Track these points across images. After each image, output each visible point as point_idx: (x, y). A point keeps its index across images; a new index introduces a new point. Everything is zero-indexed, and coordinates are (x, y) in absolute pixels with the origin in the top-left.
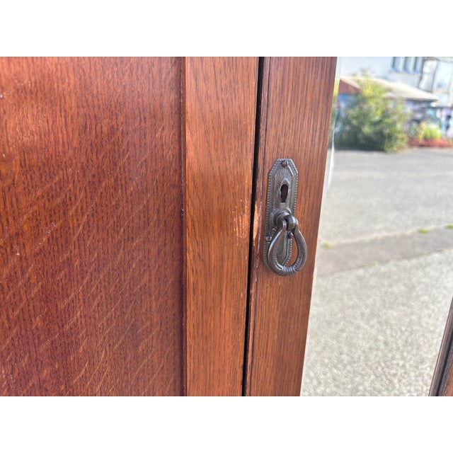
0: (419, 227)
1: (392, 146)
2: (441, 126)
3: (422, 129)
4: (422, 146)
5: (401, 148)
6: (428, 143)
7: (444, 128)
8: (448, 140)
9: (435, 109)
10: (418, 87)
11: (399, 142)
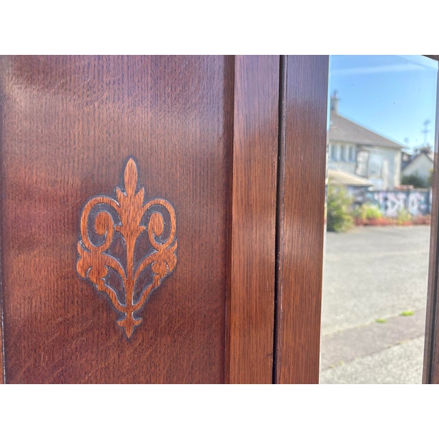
0: (376, 317)
1: (341, 226)
2: (380, 207)
3: (364, 210)
4: (366, 225)
5: (348, 228)
6: (371, 222)
7: (383, 209)
8: (388, 218)
9: (373, 192)
10: (355, 173)
11: (345, 223)
